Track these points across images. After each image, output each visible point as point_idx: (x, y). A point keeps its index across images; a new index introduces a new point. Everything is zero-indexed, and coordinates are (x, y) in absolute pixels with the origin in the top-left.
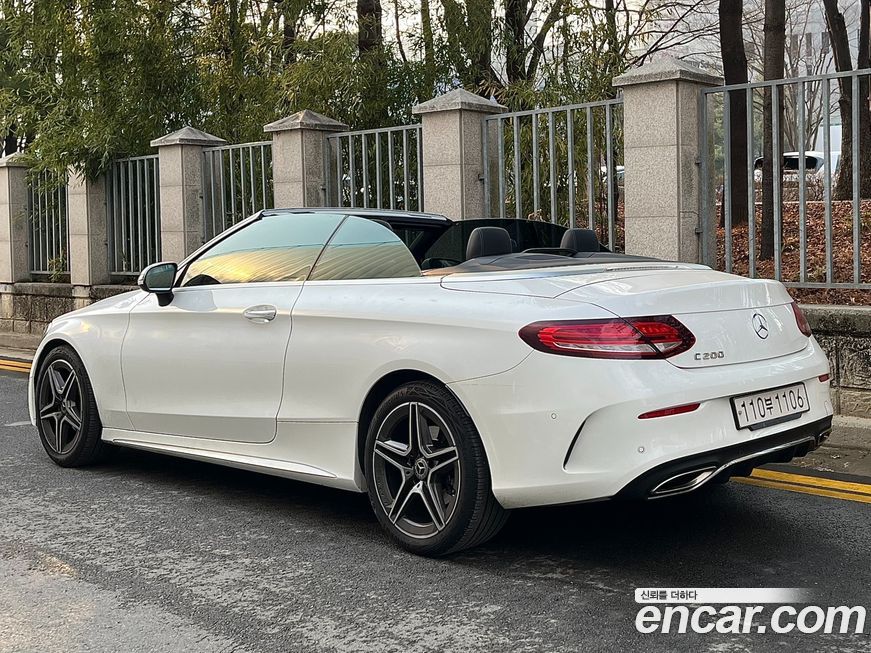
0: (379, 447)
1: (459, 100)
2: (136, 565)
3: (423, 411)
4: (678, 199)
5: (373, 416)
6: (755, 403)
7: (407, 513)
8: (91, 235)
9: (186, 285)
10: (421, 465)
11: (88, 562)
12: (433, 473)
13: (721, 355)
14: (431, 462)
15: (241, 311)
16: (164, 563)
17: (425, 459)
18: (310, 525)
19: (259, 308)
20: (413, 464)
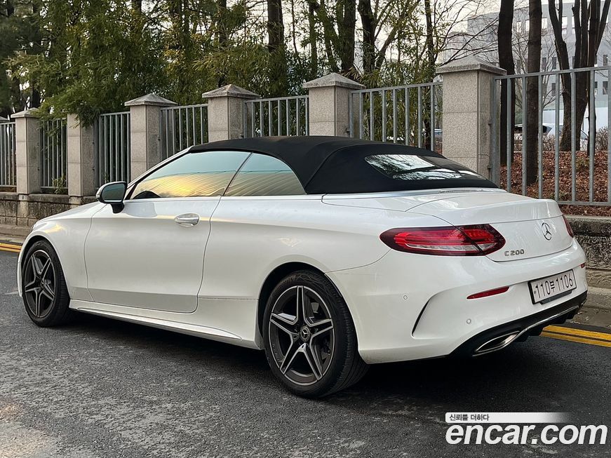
0: (273, 318)
1: (334, 80)
2: (80, 411)
3: (307, 293)
4: (478, 147)
5: (270, 295)
6: (544, 285)
7: (294, 366)
8: (83, 163)
9: (135, 198)
10: (305, 331)
11: (40, 410)
12: (314, 338)
13: (522, 252)
14: (313, 330)
15: (173, 217)
16: (103, 409)
17: (308, 327)
18: (221, 373)
19: (186, 215)
20: (299, 331)
